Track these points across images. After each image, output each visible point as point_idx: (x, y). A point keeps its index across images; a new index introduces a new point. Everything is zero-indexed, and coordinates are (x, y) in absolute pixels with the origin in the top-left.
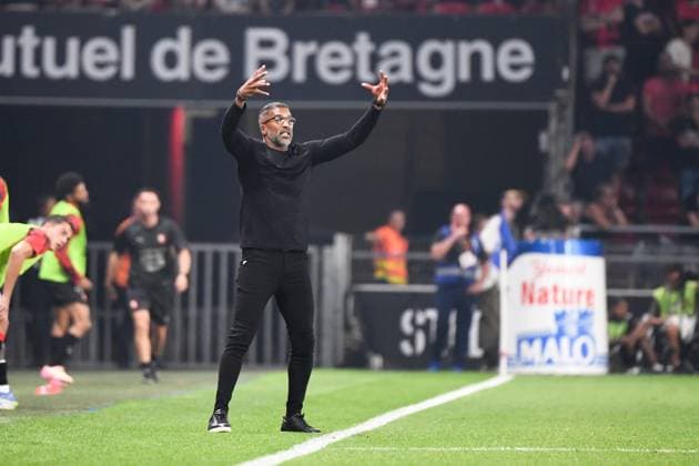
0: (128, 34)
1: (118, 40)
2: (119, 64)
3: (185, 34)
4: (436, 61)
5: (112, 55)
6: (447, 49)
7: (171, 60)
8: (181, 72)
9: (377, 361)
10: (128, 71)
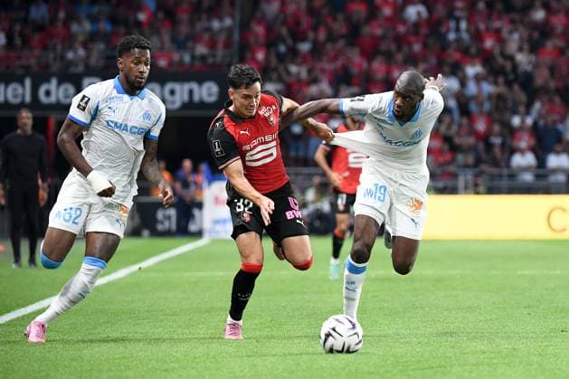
0: (28, 82)
1: (22, 84)
2: (23, 96)
3: (54, 82)
4: (172, 92)
5: (20, 90)
6: (177, 87)
7: (48, 93)
8: (53, 99)
9: (146, 233)
10: (28, 99)
